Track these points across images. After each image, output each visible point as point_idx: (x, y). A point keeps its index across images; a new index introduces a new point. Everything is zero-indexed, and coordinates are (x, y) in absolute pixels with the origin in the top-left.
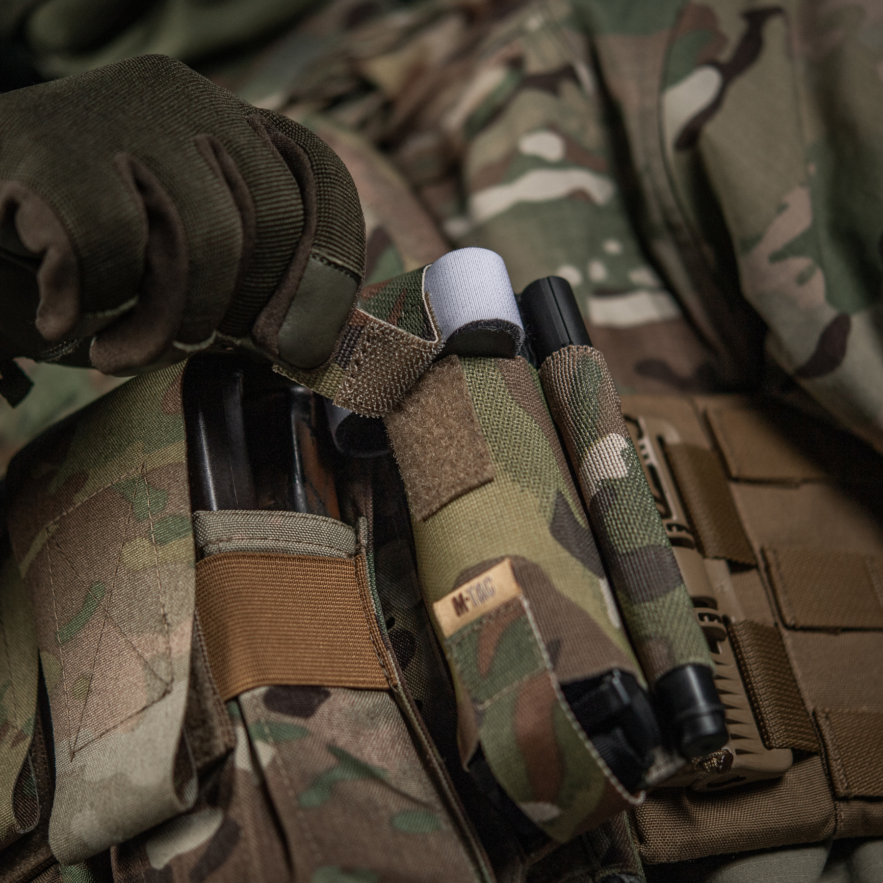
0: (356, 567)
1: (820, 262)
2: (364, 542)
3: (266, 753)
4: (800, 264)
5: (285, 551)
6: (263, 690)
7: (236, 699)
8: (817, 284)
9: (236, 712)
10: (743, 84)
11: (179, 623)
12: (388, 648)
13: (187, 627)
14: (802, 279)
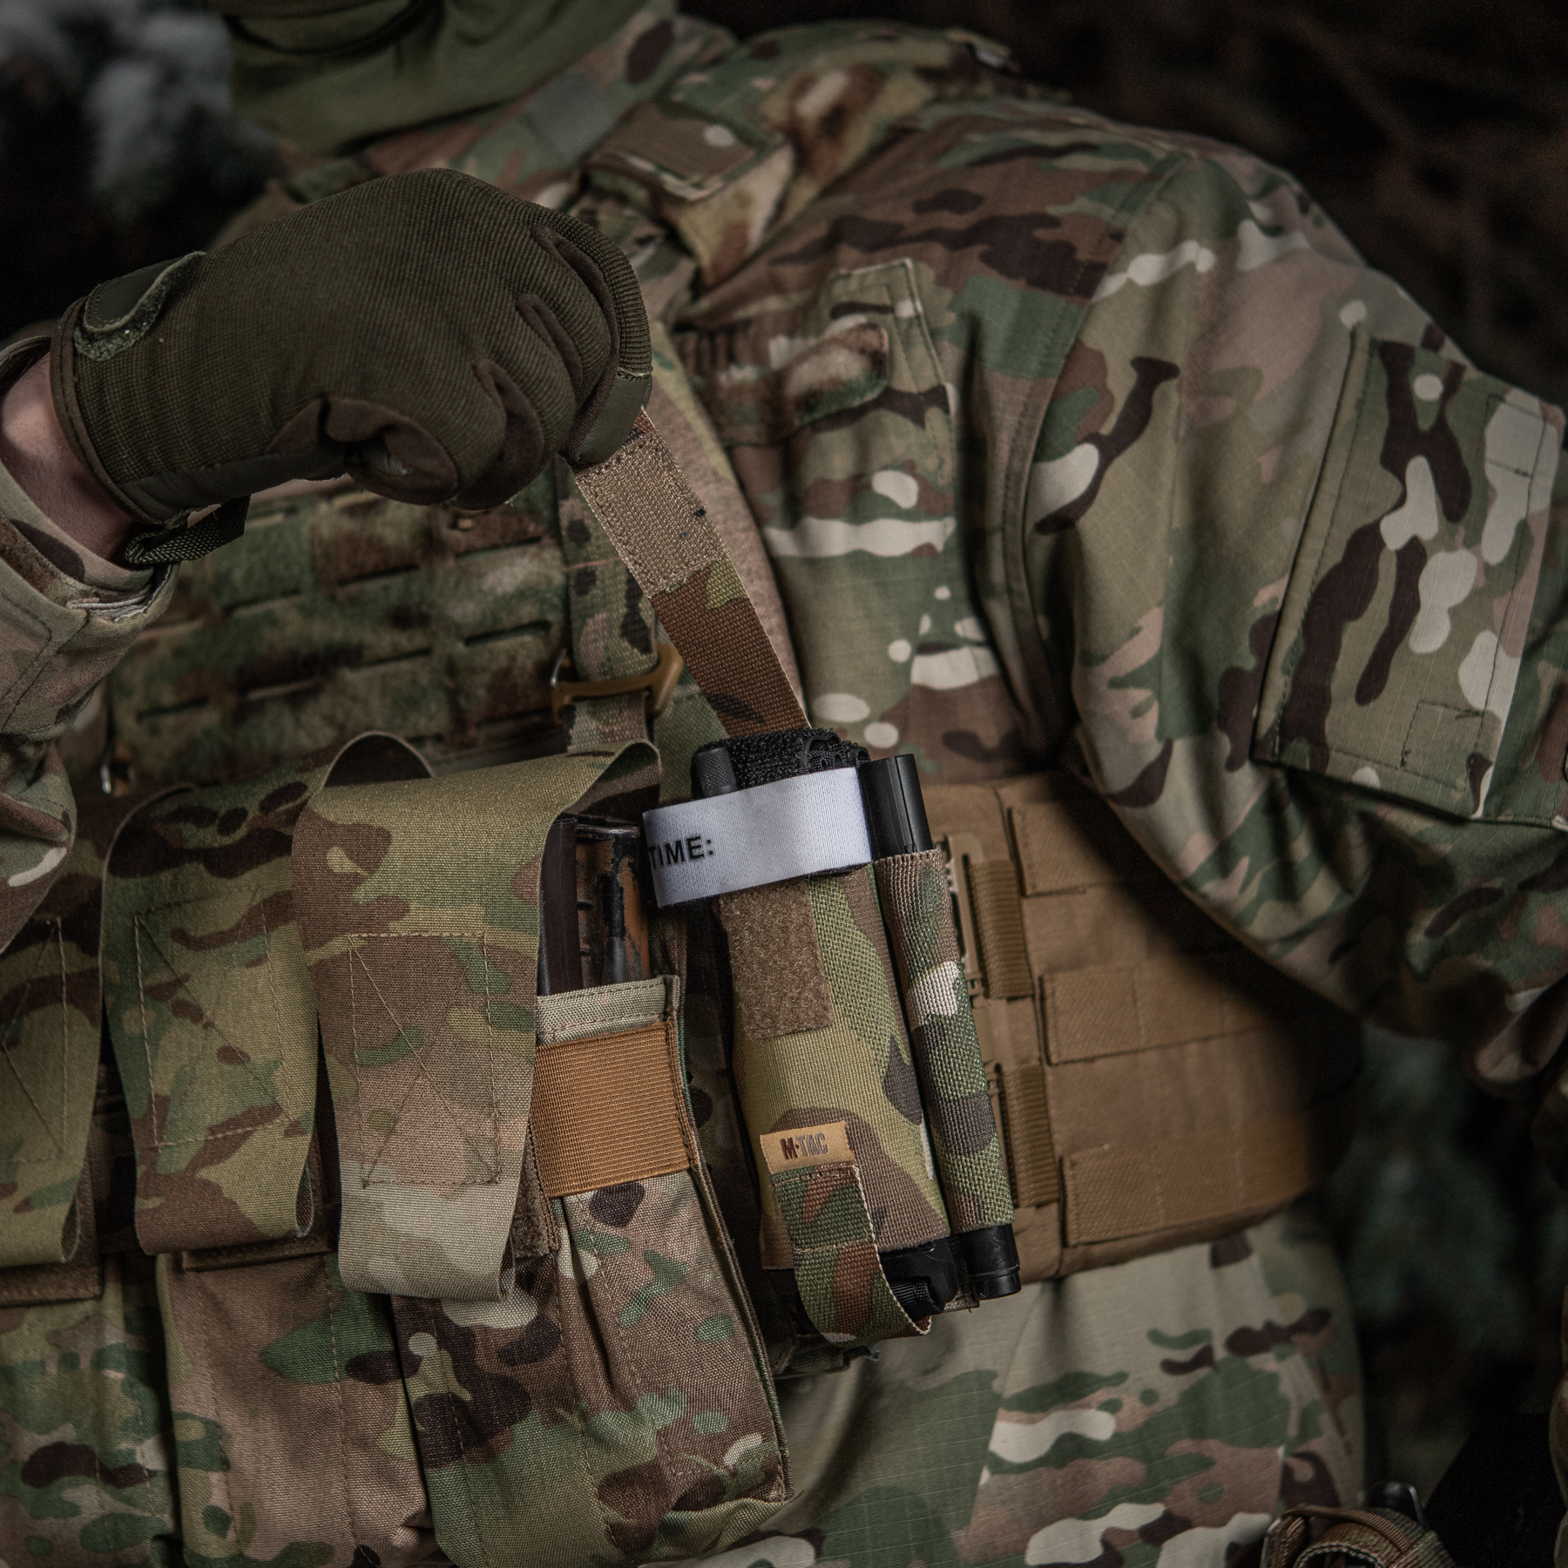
0: (668, 1034)
1: (1159, 695)
2: (676, 1004)
3: (591, 1264)
4: (1139, 695)
5: (610, 1030)
6: (589, 1195)
7: (561, 1198)
8: (1151, 719)
9: (560, 1211)
10: (1123, 464)
11: (512, 1115)
12: (691, 1125)
13: (521, 1125)
14: (1137, 712)
